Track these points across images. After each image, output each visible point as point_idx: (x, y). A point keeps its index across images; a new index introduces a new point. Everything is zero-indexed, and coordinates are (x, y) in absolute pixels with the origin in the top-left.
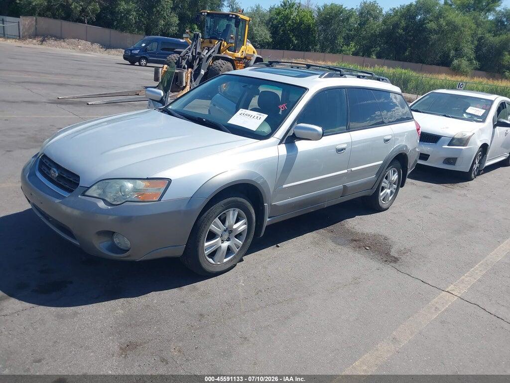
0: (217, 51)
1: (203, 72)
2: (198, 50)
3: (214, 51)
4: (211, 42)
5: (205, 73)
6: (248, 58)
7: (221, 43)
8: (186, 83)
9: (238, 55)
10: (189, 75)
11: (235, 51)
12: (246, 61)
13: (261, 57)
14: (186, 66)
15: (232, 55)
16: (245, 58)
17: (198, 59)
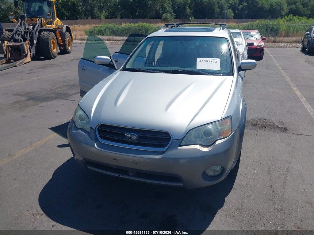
0: (40, 26)
1: (35, 42)
2: (27, 27)
3: (38, 26)
4: (32, 20)
5: (37, 42)
6: (60, 28)
7: (41, 20)
8: (27, 51)
9: (54, 26)
10: (28, 45)
11: (51, 25)
12: (60, 30)
13: (68, 26)
14: (22, 39)
15: (50, 27)
16: (58, 28)
17: (29, 33)
